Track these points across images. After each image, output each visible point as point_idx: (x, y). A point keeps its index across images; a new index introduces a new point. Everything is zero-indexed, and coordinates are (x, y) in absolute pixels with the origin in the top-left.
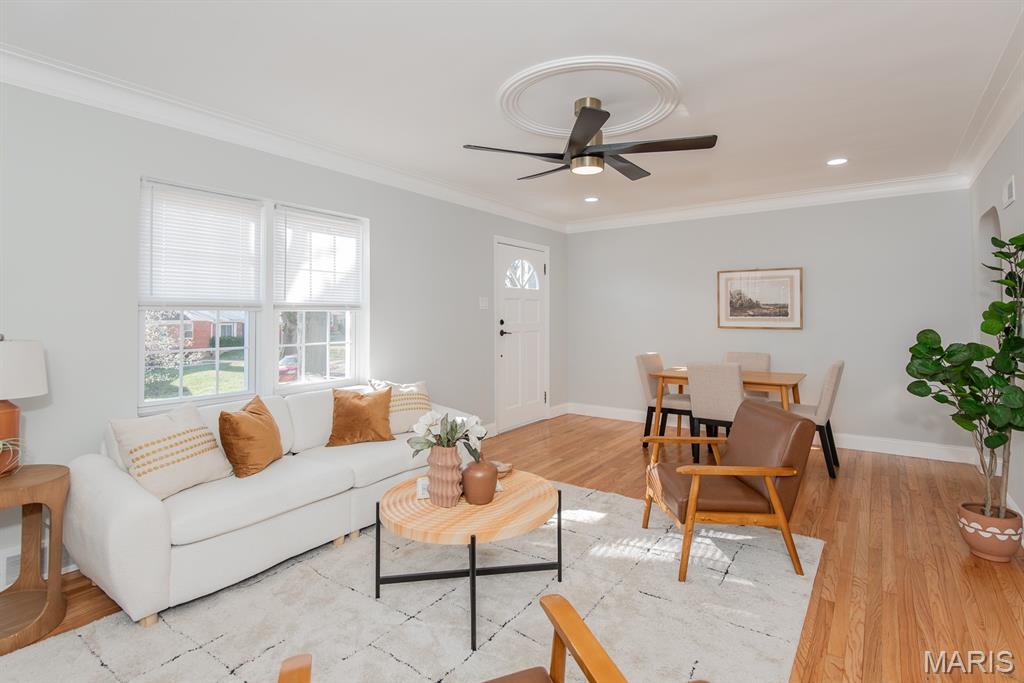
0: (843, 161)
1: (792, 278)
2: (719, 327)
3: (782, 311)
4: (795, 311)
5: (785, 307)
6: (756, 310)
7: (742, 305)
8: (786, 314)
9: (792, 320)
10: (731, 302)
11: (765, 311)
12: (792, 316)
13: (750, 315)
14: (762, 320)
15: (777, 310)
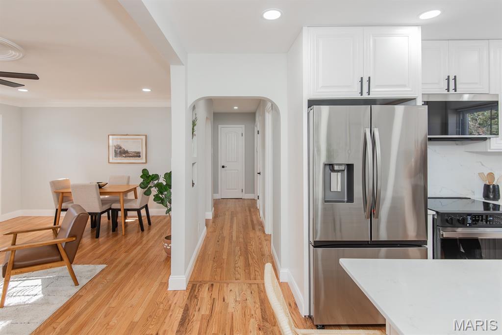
0: (149, 90)
1: (142, 139)
2: (109, 163)
3: (138, 155)
4: (143, 155)
5: (139, 153)
6: (126, 154)
7: (120, 152)
8: (140, 156)
9: (142, 159)
10: (115, 150)
11: (130, 155)
12: (142, 157)
13: (124, 157)
14: (130, 159)
15: (136, 155)
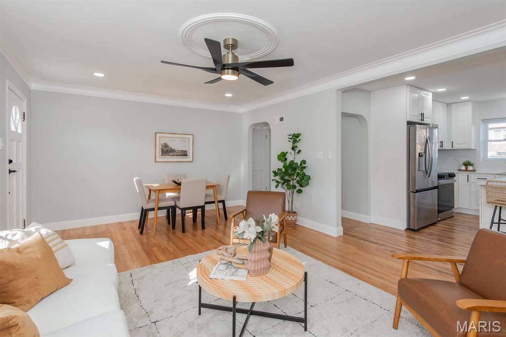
1: (189, 139)
2: (156, 162)
3: (184, 154)
4: (190, 153)
5: (186, 151)
6: (174, 153)
7: (167, 150)
8: (186, 155)
9: (188, 158)
10: (162, 149)
11: (178, 154)
12: (189, 155)
13: (171, 155)
14: (177, 158)
15: (183, 153)
